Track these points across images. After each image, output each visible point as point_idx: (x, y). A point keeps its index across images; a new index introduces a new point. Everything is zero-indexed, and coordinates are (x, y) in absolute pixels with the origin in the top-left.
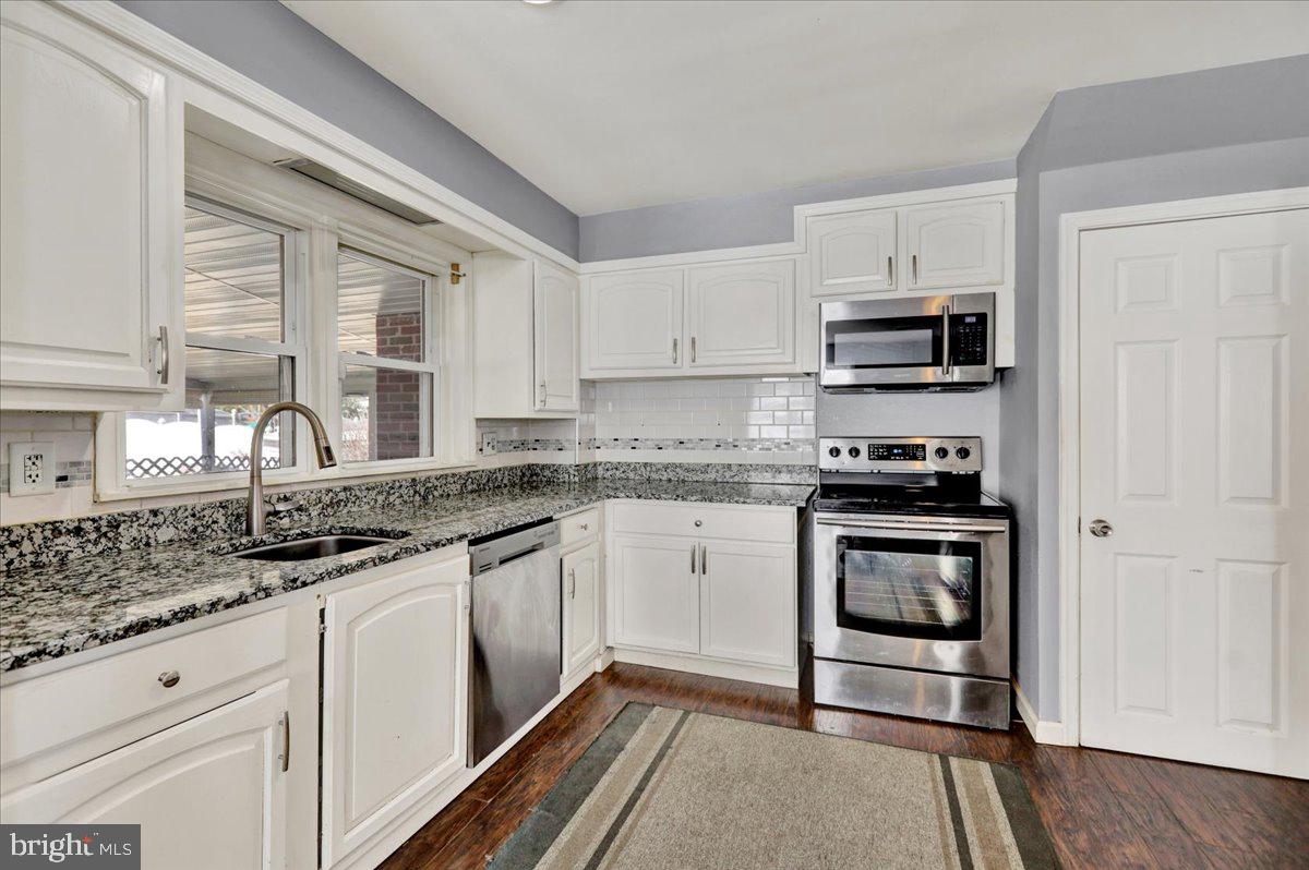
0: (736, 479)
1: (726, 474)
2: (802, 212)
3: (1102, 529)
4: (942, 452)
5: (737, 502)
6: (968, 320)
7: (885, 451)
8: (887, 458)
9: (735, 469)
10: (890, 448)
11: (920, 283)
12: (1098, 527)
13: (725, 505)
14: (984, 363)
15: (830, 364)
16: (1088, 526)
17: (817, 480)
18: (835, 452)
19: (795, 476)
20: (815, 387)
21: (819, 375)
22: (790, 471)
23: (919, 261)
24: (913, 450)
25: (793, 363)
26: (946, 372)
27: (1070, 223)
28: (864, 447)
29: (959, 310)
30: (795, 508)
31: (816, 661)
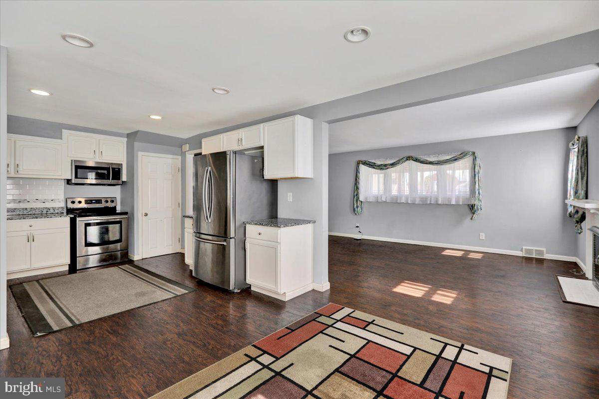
0: (30, 213)
2: (65, 132)
3: (146, 215)
4: (107, 202)
6: (116, 169)
7: (89, 201)
8: (91, 203)
9: (28, 210)
10: (91, 201)
11: (103, 158)
13: (43, 219)
14: (120, 180)
15: (76, 177)
16: (144, 214)
17: (65, 211)
18: (73, 202)
19: (56, 210)
20: (63, 183)
21: (71, 180)
22: (54, 209)
23: (103, 152)
24: (99, 201)
25: (61, 176)
26: (111, 181)
27: (140, 154)
28: (83, 200)
29: (114, 166)
30: (69, 218)
31: (77, 258)
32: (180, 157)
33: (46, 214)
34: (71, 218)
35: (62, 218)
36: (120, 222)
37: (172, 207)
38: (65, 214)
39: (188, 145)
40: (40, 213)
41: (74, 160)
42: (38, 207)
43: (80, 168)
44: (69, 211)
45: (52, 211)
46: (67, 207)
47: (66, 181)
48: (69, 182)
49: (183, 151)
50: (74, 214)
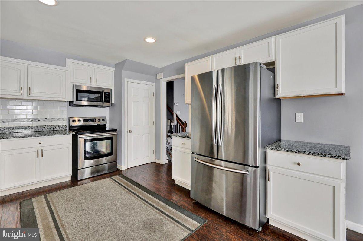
0: (40, 130)
1: (36, 129)
2: (68, 61)
3: (131, 132)
4: (99, 120)
5: (54, 135)
6: (107, 93)
7: (86, 120)
8: (87, 122)
9: (39, 127)
10: (88, 119)
11: (97, 84)
12: (130, 131)
13: (50, 136)
14: (110, 102)
15: (77, 100)
16: (128, 131)
17: (68, 129)
18: (74, 121)
19: (60, 128)
20: (67, 104)
21: (73, 102)
22: (59, 126)
23: (97, 79)
24: (93, 120)
25: (65, 98)
26: (103, 103)
27: (126, 80)
28: (81, 119)
29: (106, 91)
30: (72, 135)
31: (78, 170)
32: (154, 84)
33: (53, 131)
34: (73, 135)
35: (66, 135)
36: (111, 138)
37: (149, 125)
38: (68, 131)
39: (162, 73)
40: (48, 130)
41: (75, 85)
42: (47, 125)
43: (79, 92)
44: (71, 128)
45: (57, 128)
46: (69, 125)
47: (68, 103)
48: (71, 103)
49: (158, 78)
50: (76, 131)
